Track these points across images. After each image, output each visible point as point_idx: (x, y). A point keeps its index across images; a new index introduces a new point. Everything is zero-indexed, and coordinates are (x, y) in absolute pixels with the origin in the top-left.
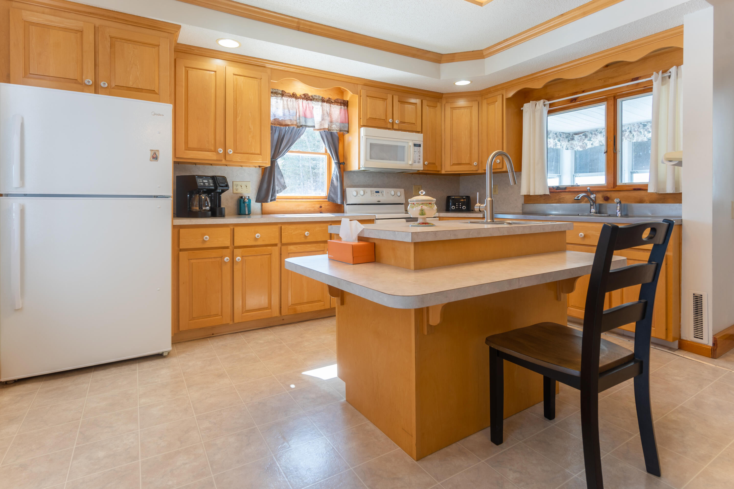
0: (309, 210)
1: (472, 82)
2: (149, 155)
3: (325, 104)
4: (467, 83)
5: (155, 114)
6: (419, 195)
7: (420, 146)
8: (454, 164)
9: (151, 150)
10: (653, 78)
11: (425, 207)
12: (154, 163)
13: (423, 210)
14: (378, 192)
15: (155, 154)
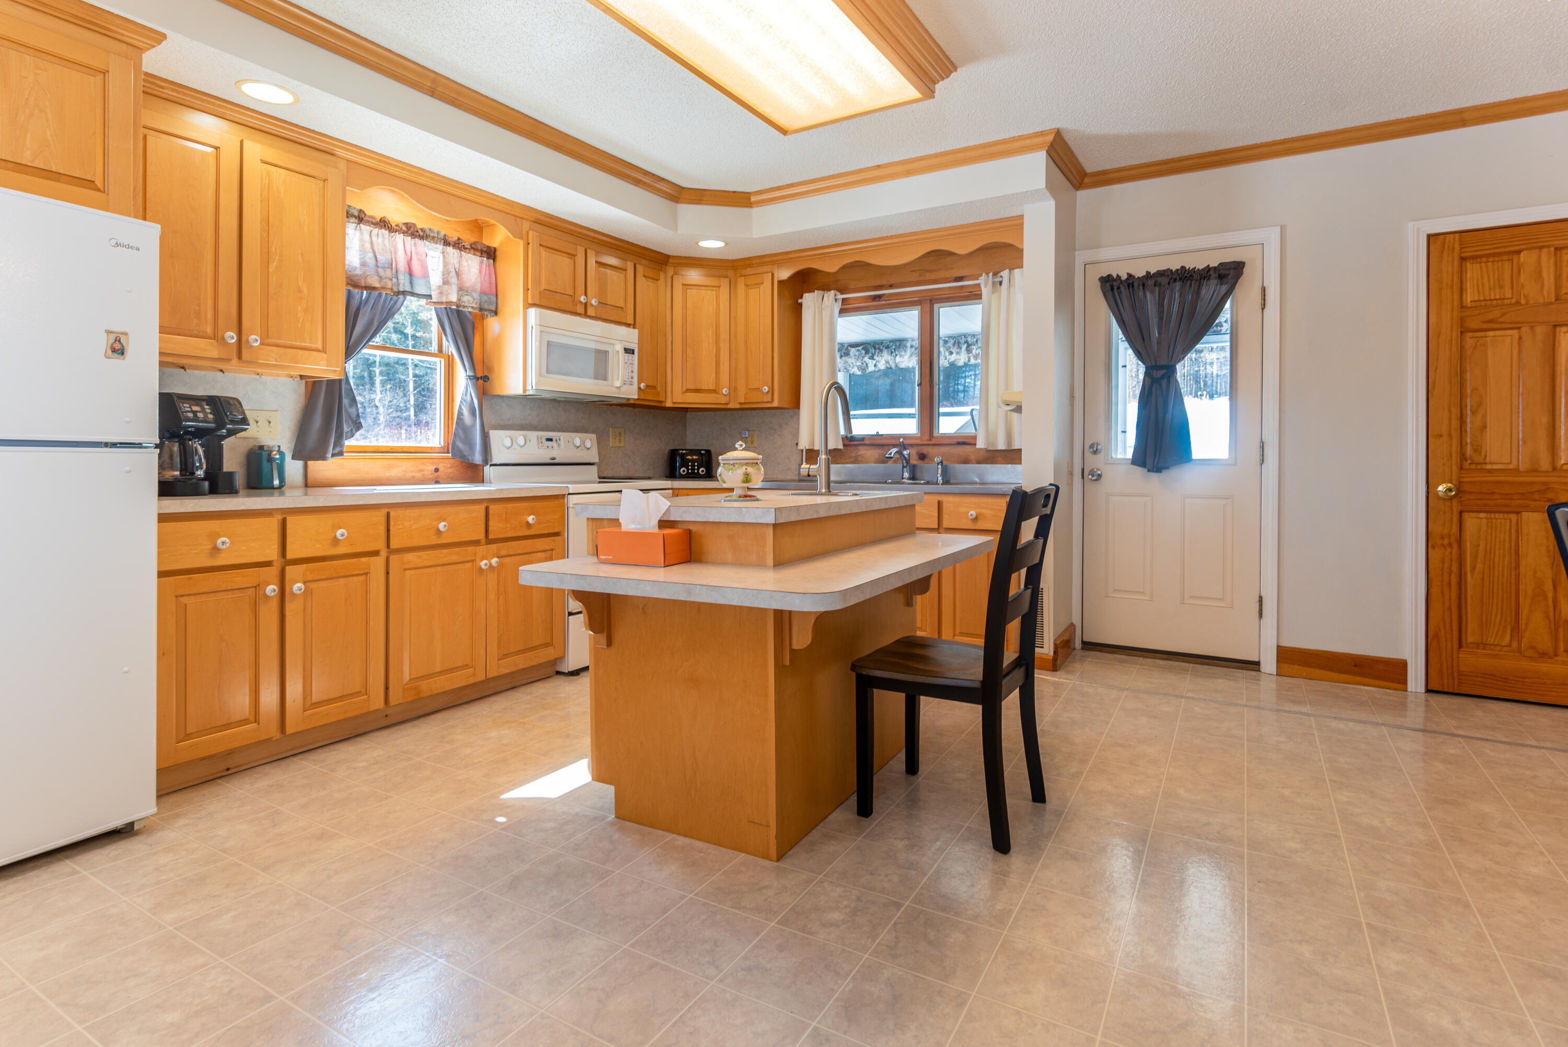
0: (413, 477)
1: (727, 244)
2: (103, 342)
3: (450, 249)
4: (718, 244)
5: (117, 245)
6: (736, 449)
7: (632, 352)
8: (688, 391)
9: (109, 332)
10: (981, 280)
11: (750, 470)
12: (116, 362)
13: (748, 475)
14: (551, 440)
15: (118, 340)
